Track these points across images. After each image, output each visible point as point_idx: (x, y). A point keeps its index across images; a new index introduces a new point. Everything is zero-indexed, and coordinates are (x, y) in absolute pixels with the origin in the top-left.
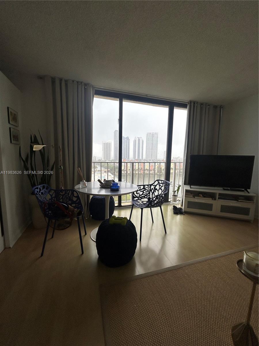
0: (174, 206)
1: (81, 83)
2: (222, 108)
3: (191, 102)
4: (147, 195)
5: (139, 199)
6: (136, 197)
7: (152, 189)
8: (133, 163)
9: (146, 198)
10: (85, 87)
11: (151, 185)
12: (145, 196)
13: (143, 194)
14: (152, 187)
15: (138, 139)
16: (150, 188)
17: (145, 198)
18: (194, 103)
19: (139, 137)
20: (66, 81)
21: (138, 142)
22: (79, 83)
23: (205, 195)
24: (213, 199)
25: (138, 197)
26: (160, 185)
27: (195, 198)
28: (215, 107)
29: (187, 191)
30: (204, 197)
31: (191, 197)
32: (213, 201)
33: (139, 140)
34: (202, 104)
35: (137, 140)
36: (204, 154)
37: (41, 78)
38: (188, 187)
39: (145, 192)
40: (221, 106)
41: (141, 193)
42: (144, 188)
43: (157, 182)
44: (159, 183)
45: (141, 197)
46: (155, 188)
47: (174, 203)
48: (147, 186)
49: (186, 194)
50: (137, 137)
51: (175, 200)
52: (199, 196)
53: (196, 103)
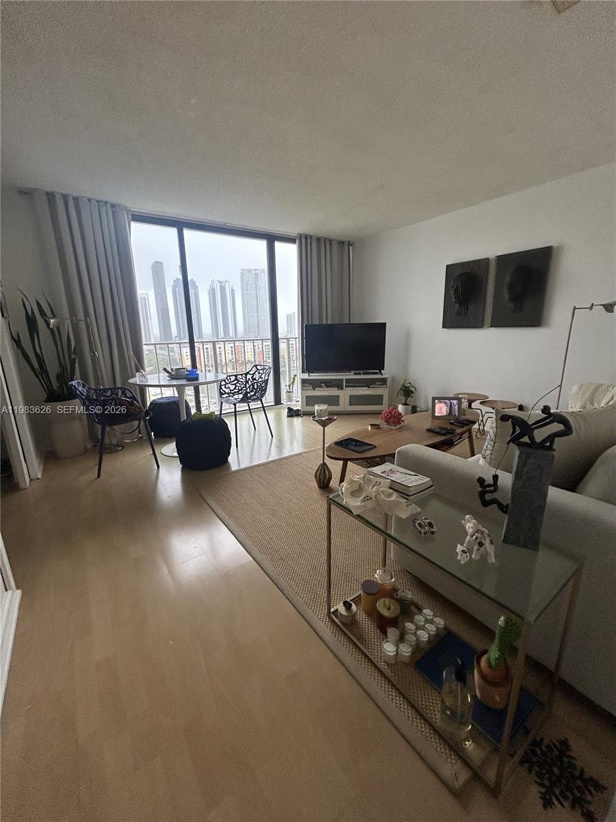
0: (289, 408)
1: (106, 203)
2: (351, 245)
3: (300, 236)
4: (241, 390)
5: (229, 396)
6: (226, 393)
7: (249, 379)
8: (214, 343)
9: (241, 393)
10: (112, 210)
11: (246, 374)
12: (240, 390)
13: (235, 389)
14: (249, 377)
15: (220, 286)
16: (246, 378)
17: (238, 394)
18: (306, 238)
19: (220, 280)
20: (76, 199)
21: (221, 292)
22: (102, 203)
23: (329, 384)
24: (338, 389)
25: (228, 393)
26: (259, 373)
27: (315, 390)
28: (341, 243)
29: (304, 381)
30: (328, 387)
31: (310, 390)
32: (340, 391)
33: (223, 289)
34: (319, 240)
35: (219, 288)
36: (330, 322)
37: (27, 193)
38: (306, 376)
39: (238, 385)
40: (349, 242)
41: (232, 387)
42: (236, 379)
43: (254, 369)
44: (258, 369)
45: (232, 393)
46: (252, 377)
47: (289, 403)
48: (240, 376)
49: (302, 386)
50: (218, 281)
51: (290, 399)
52: (321, 387)
53: (309, 238)
